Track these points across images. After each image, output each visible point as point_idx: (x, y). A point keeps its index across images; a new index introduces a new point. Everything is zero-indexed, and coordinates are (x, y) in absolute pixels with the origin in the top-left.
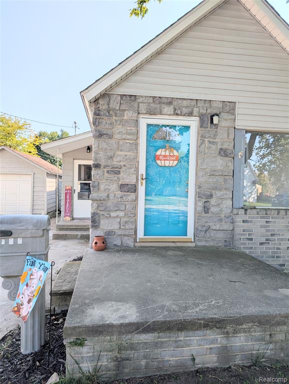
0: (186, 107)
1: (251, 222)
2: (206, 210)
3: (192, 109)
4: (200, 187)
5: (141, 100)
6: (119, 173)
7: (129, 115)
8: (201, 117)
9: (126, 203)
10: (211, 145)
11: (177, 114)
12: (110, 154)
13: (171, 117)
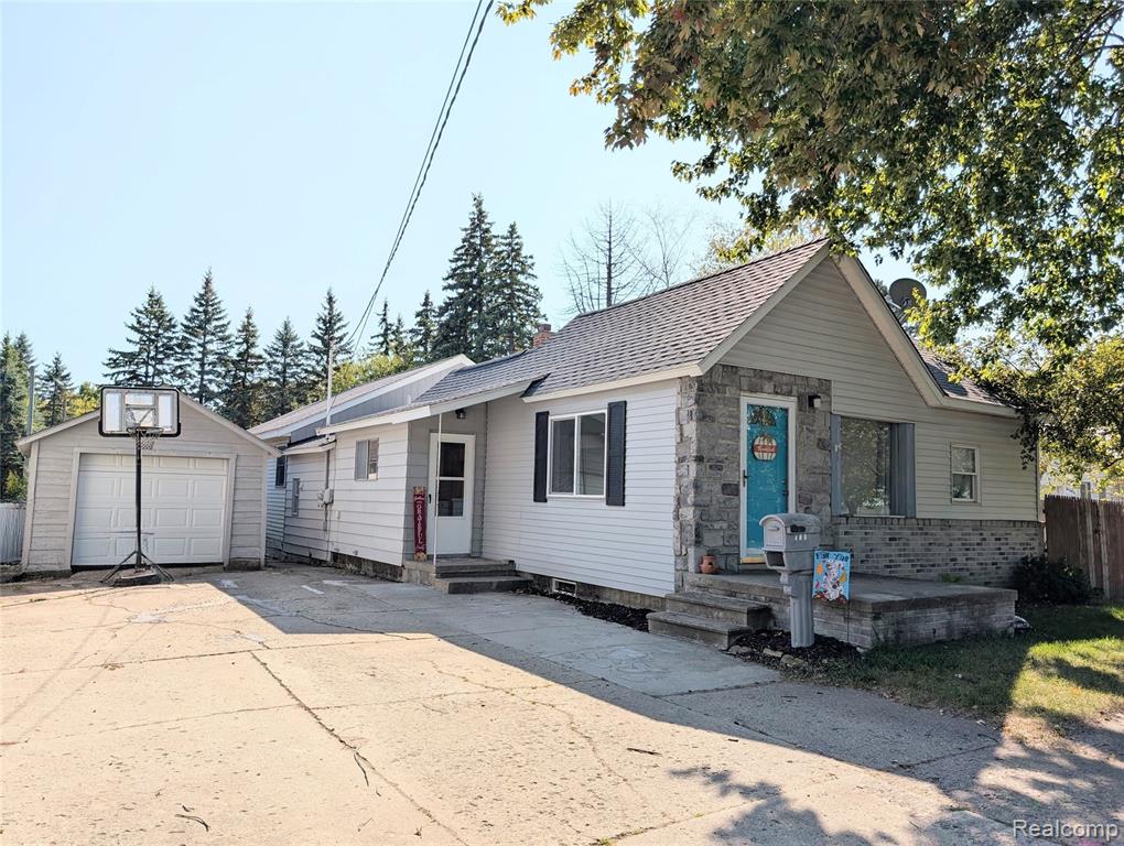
0: (786, 384)
1: (852, 534)
3: (792, 387)
4: (800, 489)
5: (742, 373)
6: (720, 469)
7: (730, 392)
8: (799, 397)
9: (728, 510)
10: (809, 434)
11: (777, 393)
12: (713, 442)
13: (771, 397)
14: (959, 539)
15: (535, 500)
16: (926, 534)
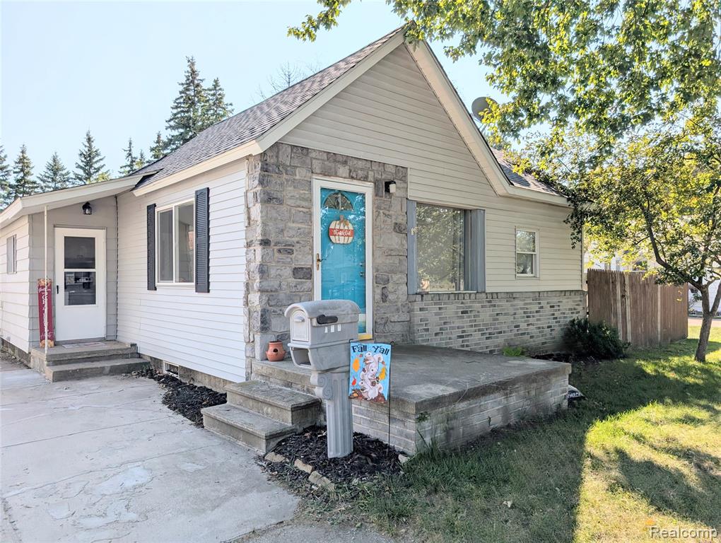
0: (362, 169)
1: (427, 309)
2: (384, 297)
3: (368, 173)
4: (377, 271)
5: (313, 155)
6: (290, 252)
7: (300, 174)
8: (376, 182)
9: (301, 294)
10: (386, 218)
11: (352, 178)
12: (281, 226)
13: (346, 181)
14: (521, 308)
15: (148, 289)
16: (495, 306)
